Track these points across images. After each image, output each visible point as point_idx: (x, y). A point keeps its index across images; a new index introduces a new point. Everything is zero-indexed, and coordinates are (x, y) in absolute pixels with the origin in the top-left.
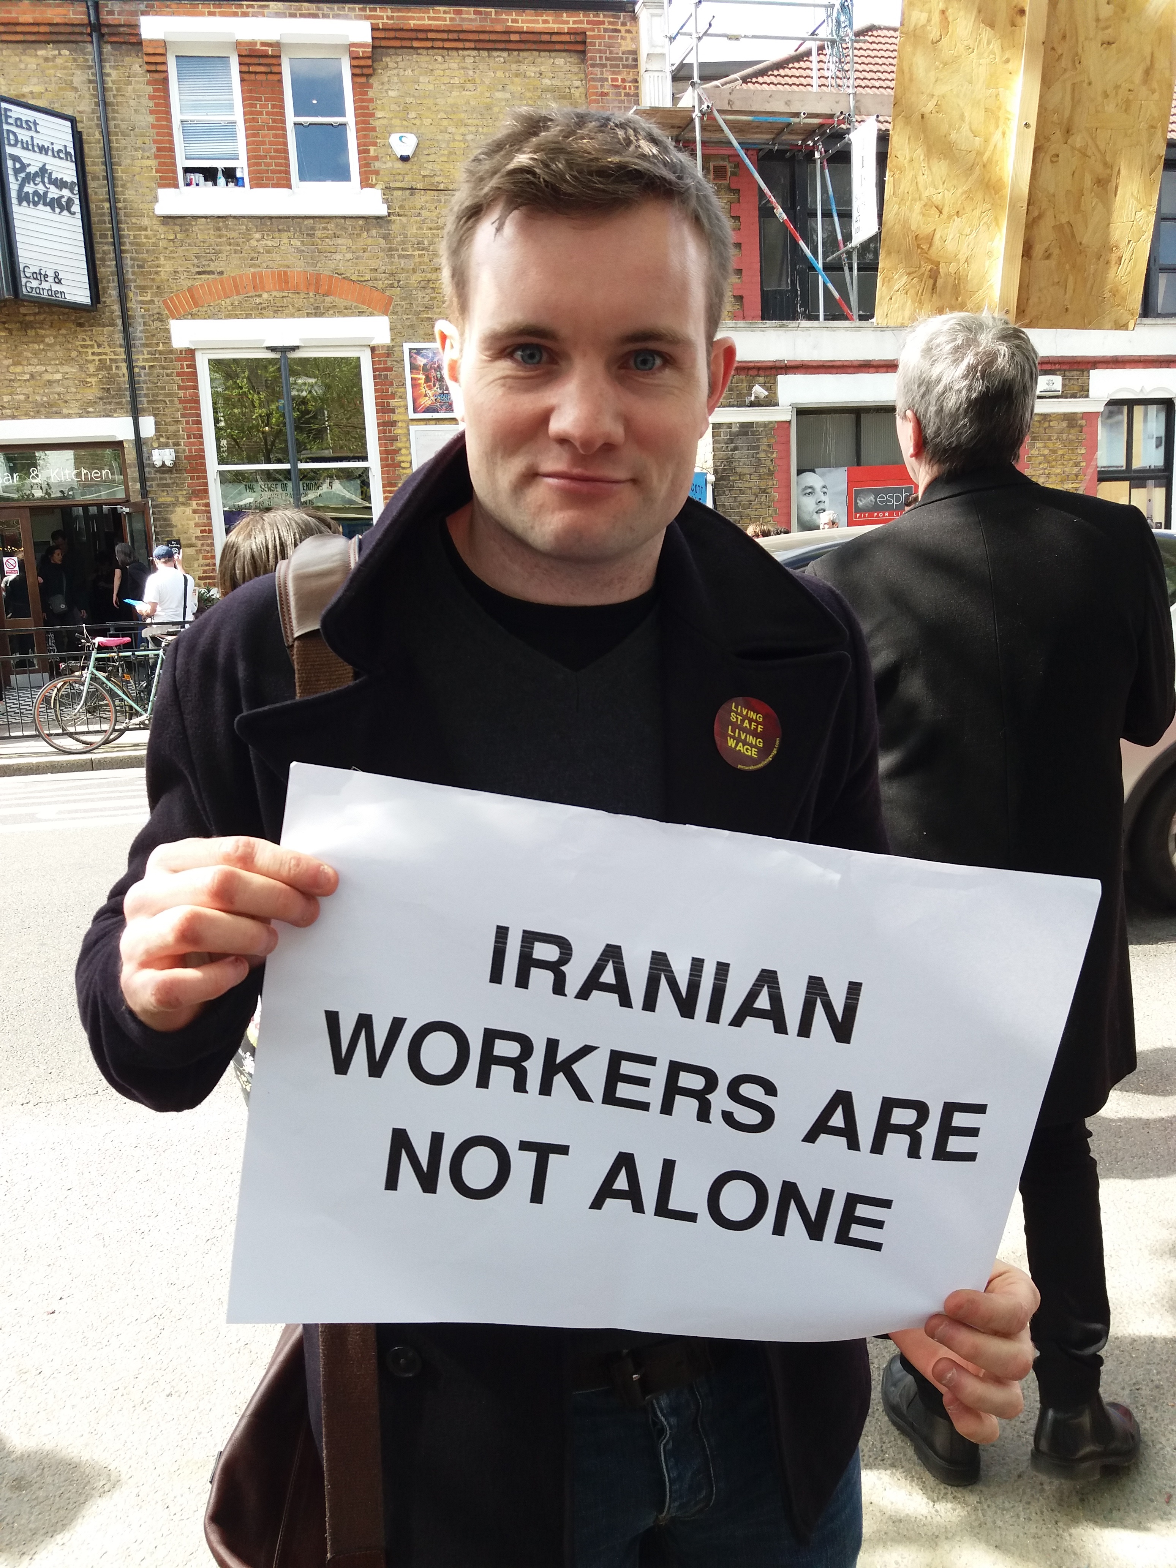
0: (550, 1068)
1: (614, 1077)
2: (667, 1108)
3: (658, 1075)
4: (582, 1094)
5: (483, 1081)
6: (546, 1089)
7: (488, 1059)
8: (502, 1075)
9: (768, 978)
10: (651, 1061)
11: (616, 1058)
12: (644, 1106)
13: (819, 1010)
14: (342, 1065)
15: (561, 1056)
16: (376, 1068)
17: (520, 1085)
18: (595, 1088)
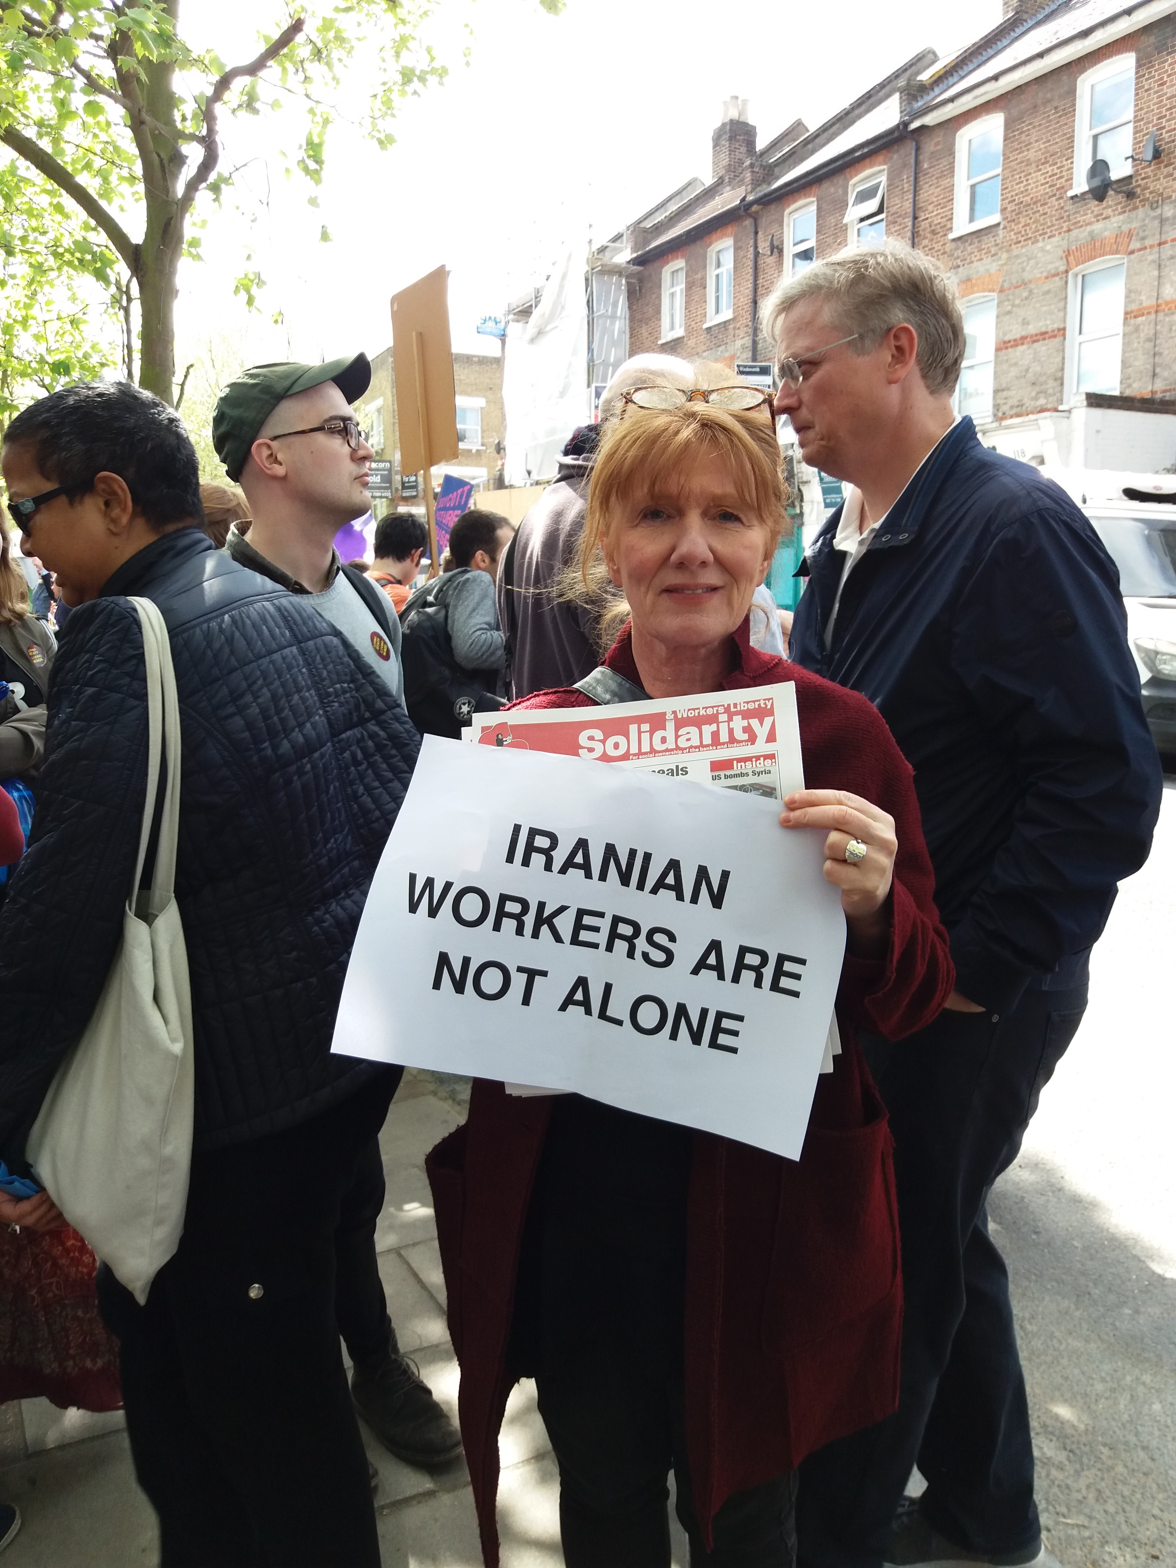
0: (540, 921)
1: (579, 926)
2: (610, 948)
3: (605, 925)
4: (558, 939)
5: (497, 927)
6: (535, 935)
7: (501, 914)
8: (509, 924)
9: (674, 865)
10: (601, 915)
11: (581, 913)
12: (595, 946)
13: (704, 887)
14: (413, 907)
15: (546, 913)
16: (433, 912)
17: (520, 931)
18: (566, 934)
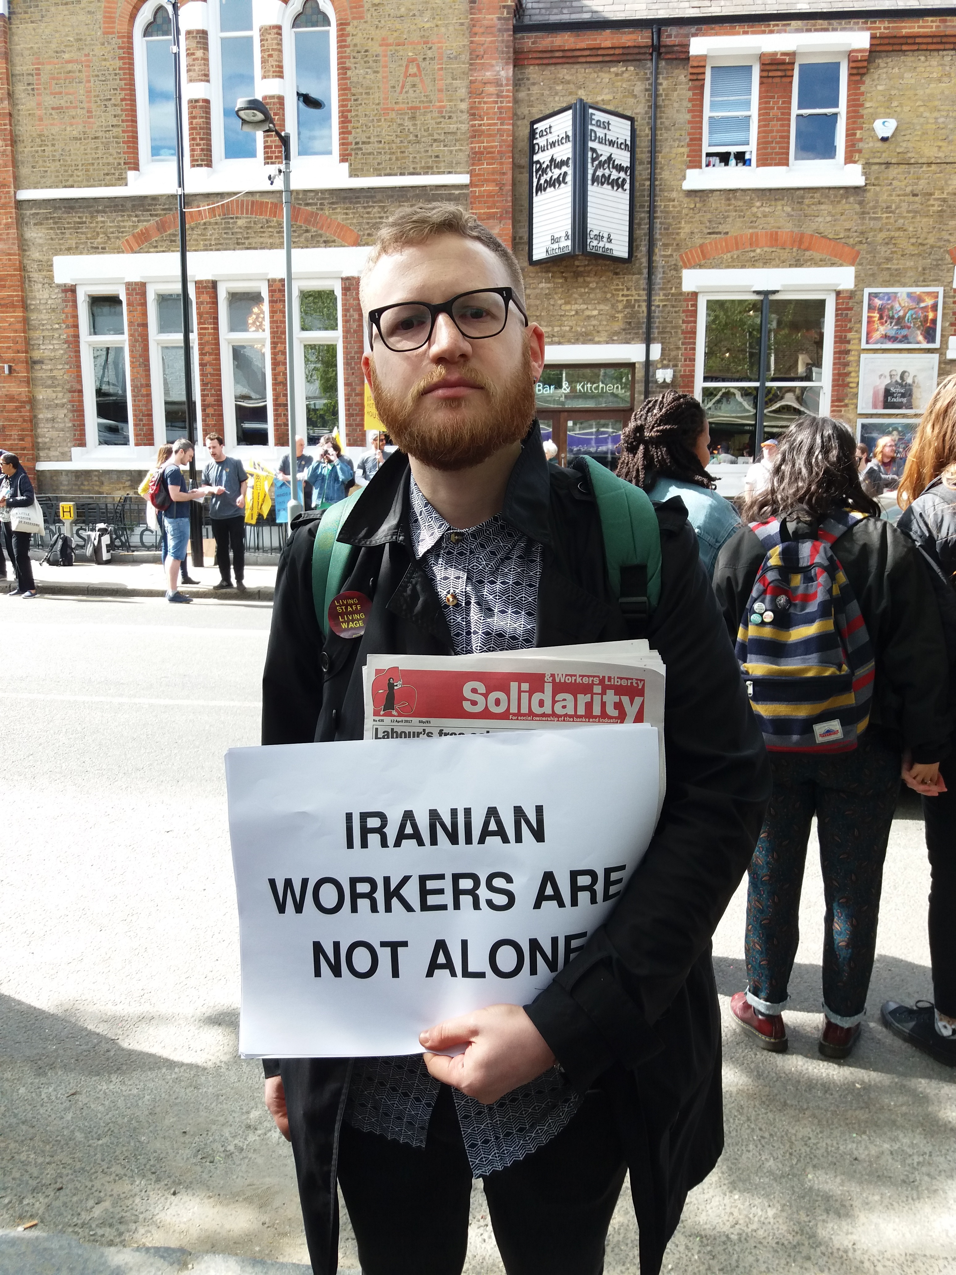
0: (389, 895)
1: (424, 893)
2: (457, 906)
3: (447, 884)
4: (409, 908)
5: (354, 909)
6: (388, 909)
7: (355, 896)
8: (364, 904)
10: (441, 877)
11: (423, 879)
12: (444, 907)
14: (282, 908)
15: (393, 886)
16: (299, 908)
17: (374, 909)
18: (415, 902)
